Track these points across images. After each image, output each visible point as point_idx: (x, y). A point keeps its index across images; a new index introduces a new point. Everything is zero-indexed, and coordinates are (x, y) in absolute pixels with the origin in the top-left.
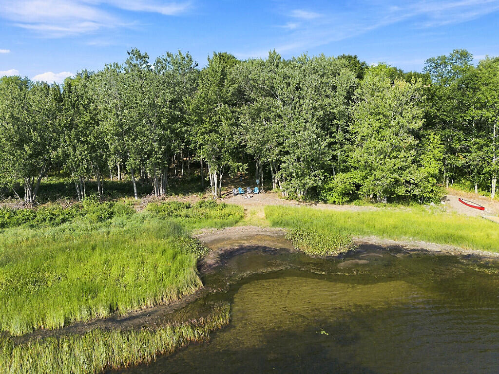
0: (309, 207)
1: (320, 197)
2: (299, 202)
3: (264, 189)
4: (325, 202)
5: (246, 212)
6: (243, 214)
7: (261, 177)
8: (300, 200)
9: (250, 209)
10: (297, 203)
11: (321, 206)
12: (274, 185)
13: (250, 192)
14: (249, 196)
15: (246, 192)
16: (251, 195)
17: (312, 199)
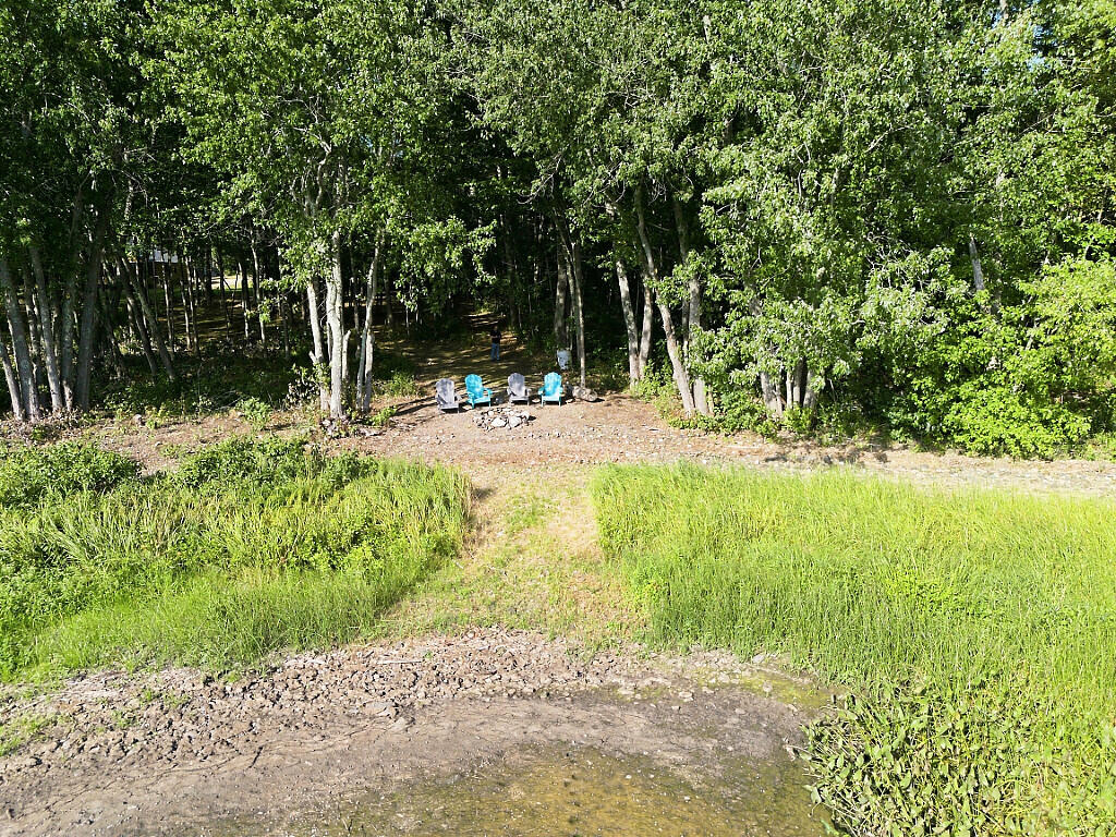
0: (844, 470)
1: (896, 416)
2: (783, 441)
3: (590, 385)
4: (932, 439)
5: (482, 511)
6: (453, 528)
7: (574, 336)
8: (783, 434)
9: (512, 486)
10: (772, 448)
11: (907, 464)
12: (638, 367)
13: (521, 396)
14: (514, 414)
15: (500, 398)
16: (527, 411)
17: (850, 424)
